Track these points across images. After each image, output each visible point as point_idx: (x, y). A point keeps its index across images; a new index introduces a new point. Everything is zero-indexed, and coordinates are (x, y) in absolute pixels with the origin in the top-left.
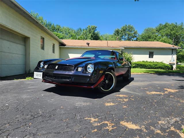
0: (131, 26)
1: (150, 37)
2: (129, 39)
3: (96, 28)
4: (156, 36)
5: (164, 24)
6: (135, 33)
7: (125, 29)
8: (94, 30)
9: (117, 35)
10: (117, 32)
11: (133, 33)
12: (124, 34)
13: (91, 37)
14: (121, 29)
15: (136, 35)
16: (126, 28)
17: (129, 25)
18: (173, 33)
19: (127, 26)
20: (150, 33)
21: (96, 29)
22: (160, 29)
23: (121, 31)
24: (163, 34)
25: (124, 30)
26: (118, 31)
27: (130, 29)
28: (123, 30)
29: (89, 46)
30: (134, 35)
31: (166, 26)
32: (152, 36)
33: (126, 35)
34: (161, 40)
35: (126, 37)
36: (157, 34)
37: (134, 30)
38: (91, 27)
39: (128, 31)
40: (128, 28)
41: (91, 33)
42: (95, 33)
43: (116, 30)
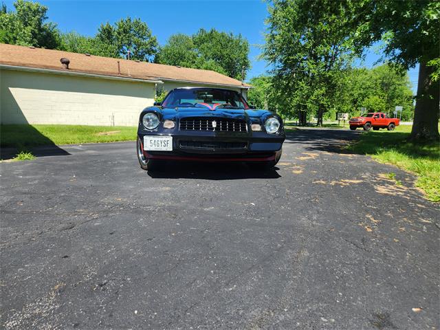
0: (142, 23)
1: (182, 57)
2: (139, 57)
4: (194, 57)
5: (208, 31)
7: (127, 28)
8: (37, 17)
9: (107, 40)
10: (107, 34)
11: (147, 41)
12: (126, 42)
13: (33, 38)
14: (117, 27)
15: (154, 48)
16: (130, 27)
17: (138, 20)
18: (227, 54)
19: (132, 21)
20: (182, 47)
22: (202, 41)
23: (119, 33)
24: (209, 54)
25: (125, 31)
26: (109, 32)
27: (141, 31)
28: (122, 29)
29: (68, 68)
30: (148, 46)
31: (211, 36)
32: (187, 55)
33: (130, 44)
34: (204, 66)
35: (132, 50)
36: (195, 52)
37: (150, 36)
38: (29, 7)
39: (135, 35)
40: (134, 28)
41: (31, 25)
42: (42, 26)
43: (105, 27)
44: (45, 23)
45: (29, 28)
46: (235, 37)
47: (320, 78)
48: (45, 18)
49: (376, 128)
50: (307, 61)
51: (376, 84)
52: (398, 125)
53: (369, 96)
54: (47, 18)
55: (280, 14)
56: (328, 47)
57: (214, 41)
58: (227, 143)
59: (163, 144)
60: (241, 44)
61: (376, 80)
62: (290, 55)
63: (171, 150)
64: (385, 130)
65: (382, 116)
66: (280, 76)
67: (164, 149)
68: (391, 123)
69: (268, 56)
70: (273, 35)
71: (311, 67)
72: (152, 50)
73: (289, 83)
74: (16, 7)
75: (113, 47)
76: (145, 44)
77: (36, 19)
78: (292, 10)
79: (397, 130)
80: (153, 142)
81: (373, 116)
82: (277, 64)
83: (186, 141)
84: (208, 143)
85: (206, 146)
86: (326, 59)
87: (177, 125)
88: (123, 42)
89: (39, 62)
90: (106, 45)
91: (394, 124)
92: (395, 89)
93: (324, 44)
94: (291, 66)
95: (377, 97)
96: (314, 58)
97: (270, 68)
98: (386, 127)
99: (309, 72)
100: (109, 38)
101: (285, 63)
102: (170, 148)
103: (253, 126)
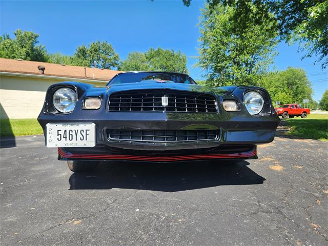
0: (108, 44)
1: (137, 68)
3: (36, 37)
5: (156, 50)
6: (115, 59)
7: (97, 48)
8: (31, 41)
9: (82, 57)
10: (83, 53)
11: (112, 57)
12: (96, 58)
13: (26, 56)
14: (90, 48)
15: (117, 62)
16: (99, 47)
17: (105, 42)
18: (170, 65)
19: (101, 43)
20: (138, 60)
21: (38, 39)
22: (152, 57)
23: (91, 52)
24: (157, 65)
25: (96, 51)
26: (84, 51)
27: (107, 50)
28: (93, 49)
30: (112, 61)
31: (159, 53)
32: (141, 67)
33: (99, 60)
35: (100, 63)
36: (147, 64)
37: (114, 54)
38: (25, 35)
39: (102, 53)
40: (102, 48)
41: (25, 47)
42: (35, 47)
43: (81, 48)
44: (36, 46)
45: (24, 49)
46: (176, 53)
47: (243, 79)
48: (36, 42)
49: (291, 116)
50: (232, 67)
51: (283, 84)
52: (309, 113)
53: (279, 93)
54: (38, 42)
55: (209, 34)
56: (248, 56)
57: (161, 56)
58: (185, 132)
59: (79, 136)
60: (181, 58)
61: (283, 81)
62: (219, 63)
63: (93, 145)
64: (299, 118)
65: (296, 106)
66: (212, 79)
67: (80, 144)
68: (303, 112)
69: (202, 65)
70: (205, 49)
71: (236, 71)
72: (116, 64)
73: (219, 84)
74: (16, 35)
75: (87, 62)
76: (110, 59)
77: (30, 42)
78: (219, 30)
79: (308, 117)
80: (62, 133)
81: (289, 107)
82: (209, 70)
83: (117, 131)
84: (154, 132)
85: (151, 138)
86: (247, 65)
87: (104, 104)
88: (94, 58)
89: (22, 70)
90: (81, 61)
91: (306, 113)
92: (298, 87)
93: (244, 54)
94: (220, 71)
95: (284, 94)
96: (238, 65)
97: (204, 73)
98: (300, 115)
99: (233, 75)
100: (83, 55)
101: (216, 69)
102: (91, 142)
103: (225, 104)
